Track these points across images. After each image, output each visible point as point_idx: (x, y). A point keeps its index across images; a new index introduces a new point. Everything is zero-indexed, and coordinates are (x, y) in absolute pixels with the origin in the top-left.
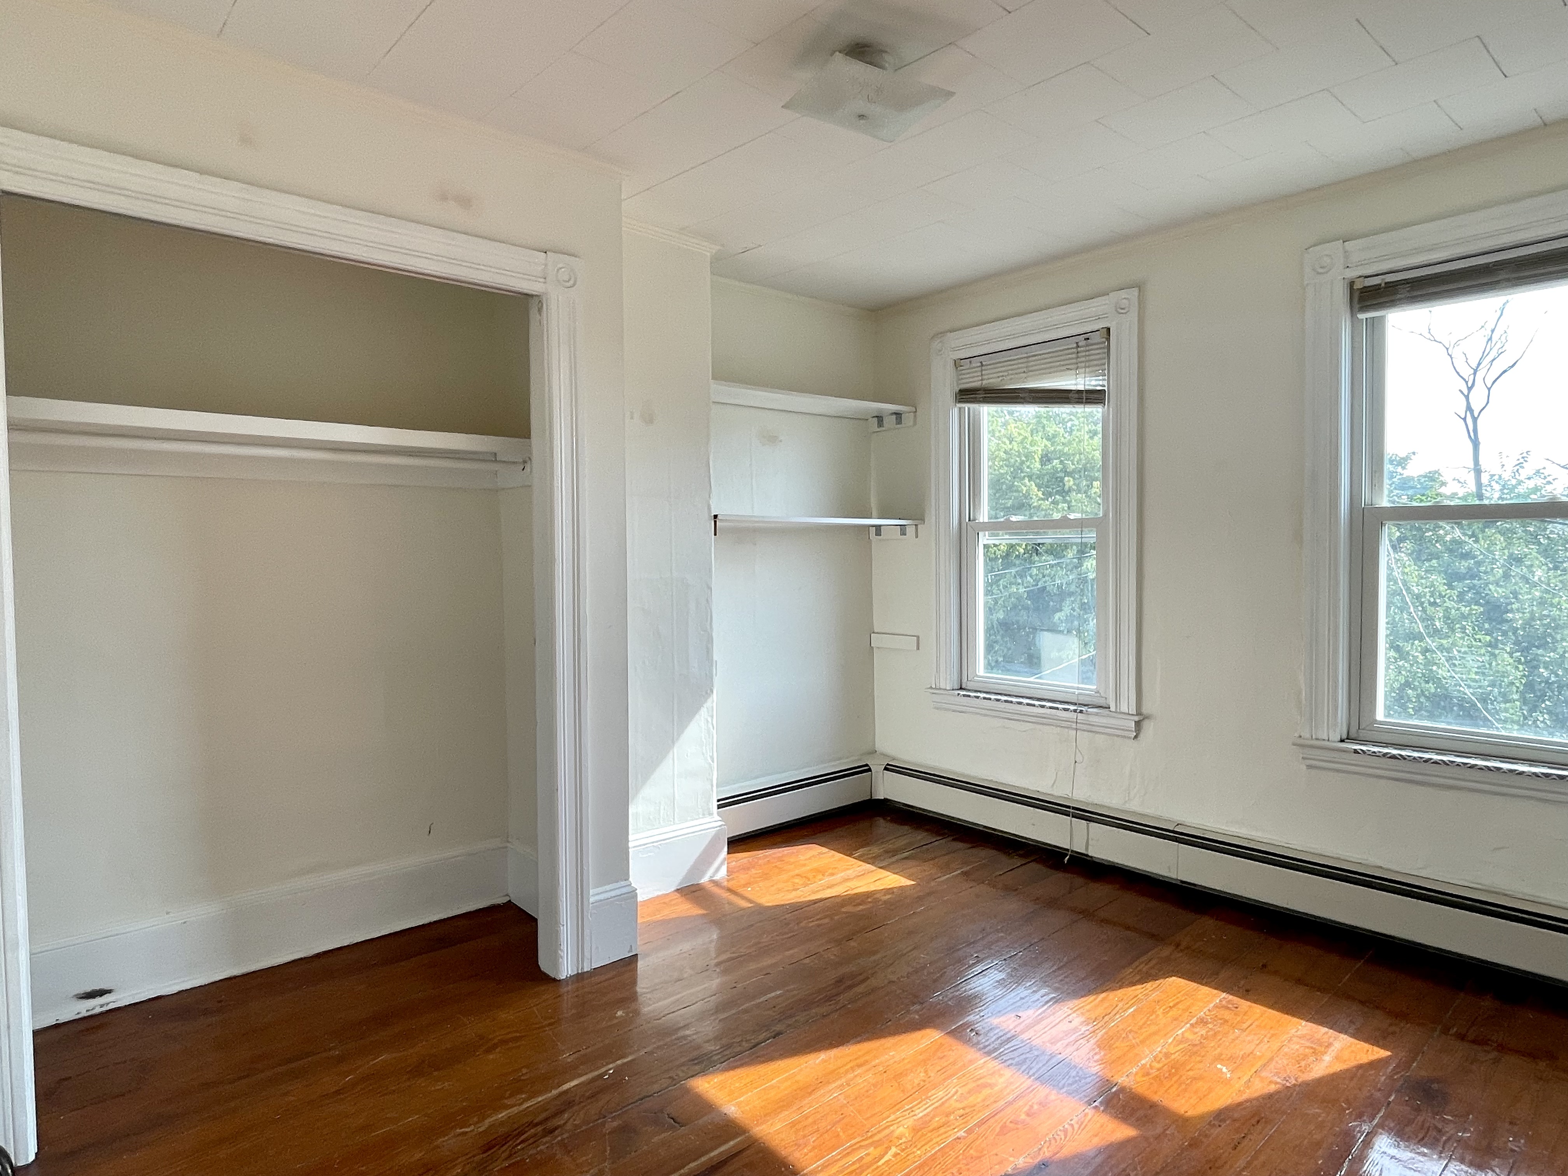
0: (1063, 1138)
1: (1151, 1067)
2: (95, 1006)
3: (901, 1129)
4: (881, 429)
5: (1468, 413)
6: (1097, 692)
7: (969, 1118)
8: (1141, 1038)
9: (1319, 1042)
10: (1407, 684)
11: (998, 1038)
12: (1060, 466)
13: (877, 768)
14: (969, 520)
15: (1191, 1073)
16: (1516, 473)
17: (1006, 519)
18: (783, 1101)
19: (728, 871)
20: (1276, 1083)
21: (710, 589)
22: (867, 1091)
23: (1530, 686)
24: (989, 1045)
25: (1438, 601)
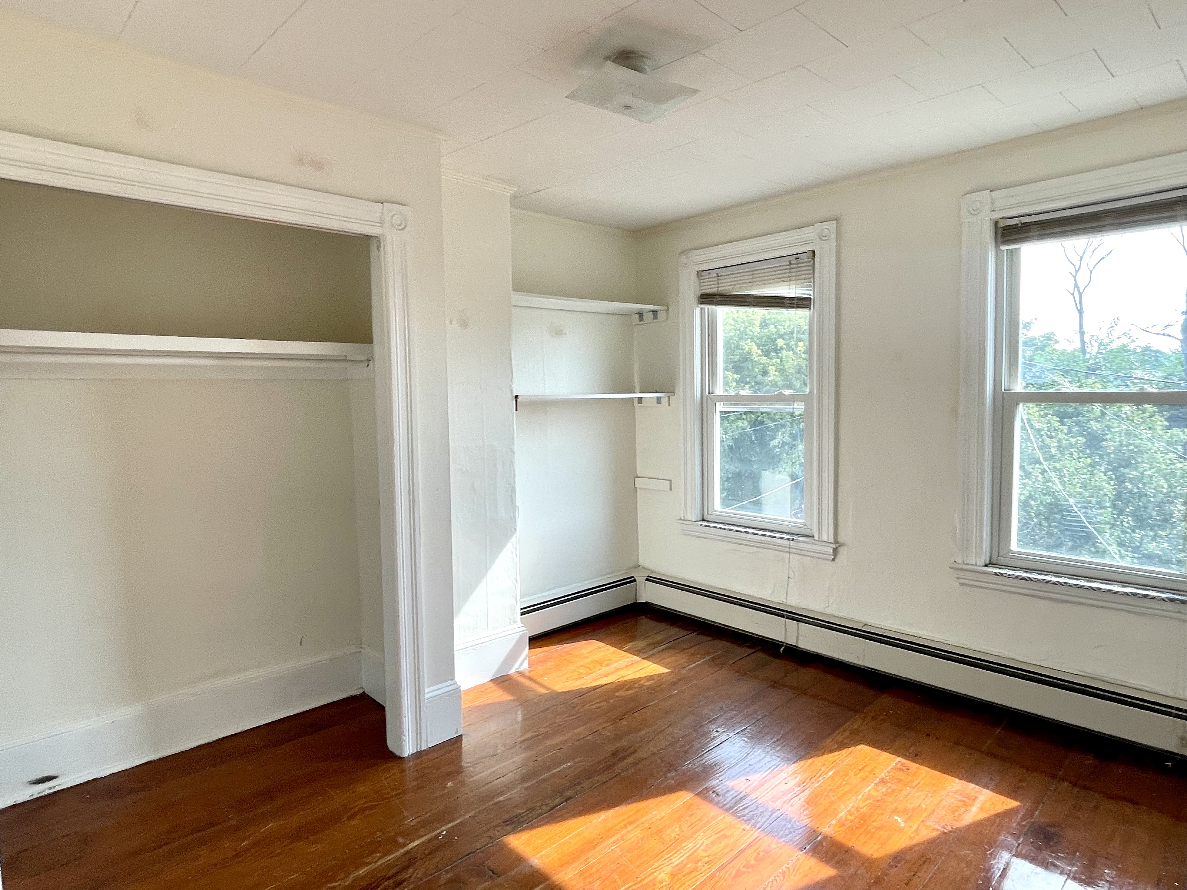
0: (782, 878)
1: (846, 819)
2: (44, 789)
3: (662, 875)
4: (643, 322)
5: (1076, 289)
6: (805, 525)
7: (712, 864)
8: (839, 795)
9: (968, 796)
10: (1030, 497)
11: (733, 798)
12: (774, 330)
13: (640, 580)
14: (709, 393)
15: (874, 824)
16: (1110, 334)
17: (736, 393)
18: (573, 854)
19: (529, 664)
20: (938, 830)
21: (514, 452)
22: (637, 844)
23: (1119, 496)
24: (727, 804)
25: (1053, 434)
